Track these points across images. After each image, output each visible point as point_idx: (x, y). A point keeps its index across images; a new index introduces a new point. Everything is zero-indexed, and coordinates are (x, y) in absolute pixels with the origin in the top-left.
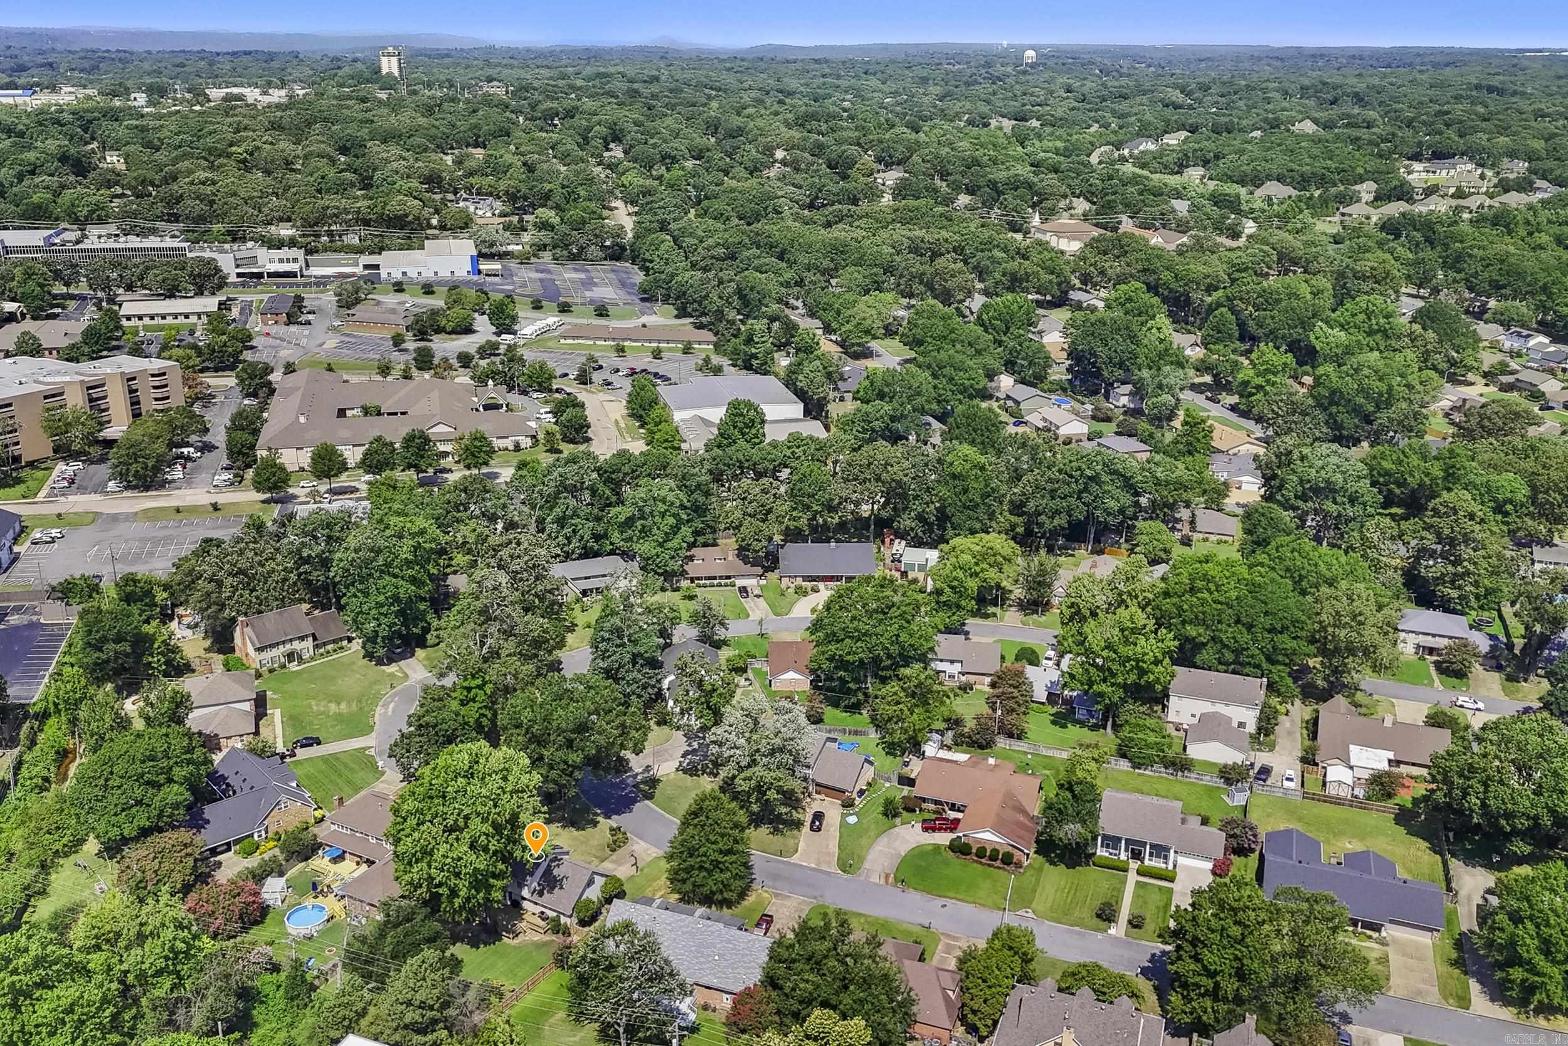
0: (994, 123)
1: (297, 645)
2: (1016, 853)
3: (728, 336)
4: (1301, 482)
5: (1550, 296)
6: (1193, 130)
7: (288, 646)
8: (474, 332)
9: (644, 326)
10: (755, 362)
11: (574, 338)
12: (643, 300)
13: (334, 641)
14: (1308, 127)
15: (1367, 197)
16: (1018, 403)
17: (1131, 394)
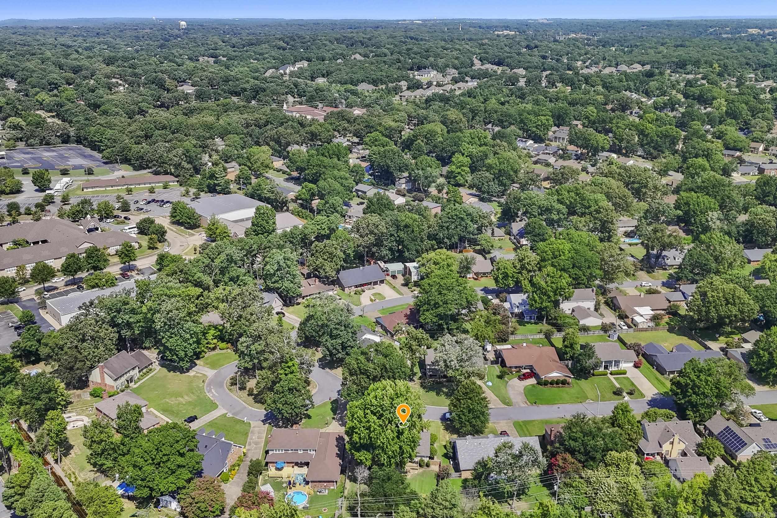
0: (201, 59)
1: (132, 373)
2: (567, 379)
3: (188, 177)
4: (539, 207)
5: (525, 124)
6: (309, 60)
7: (128, 375)
8: (22, 192)
9: (123, 177)
10: (217, 188)
11: (92, 187)
12: (106, 163)
13: (146, 367)
14: (358, 57)
15: (404, 88)
16: (365, 193)
17: (406, 182)
